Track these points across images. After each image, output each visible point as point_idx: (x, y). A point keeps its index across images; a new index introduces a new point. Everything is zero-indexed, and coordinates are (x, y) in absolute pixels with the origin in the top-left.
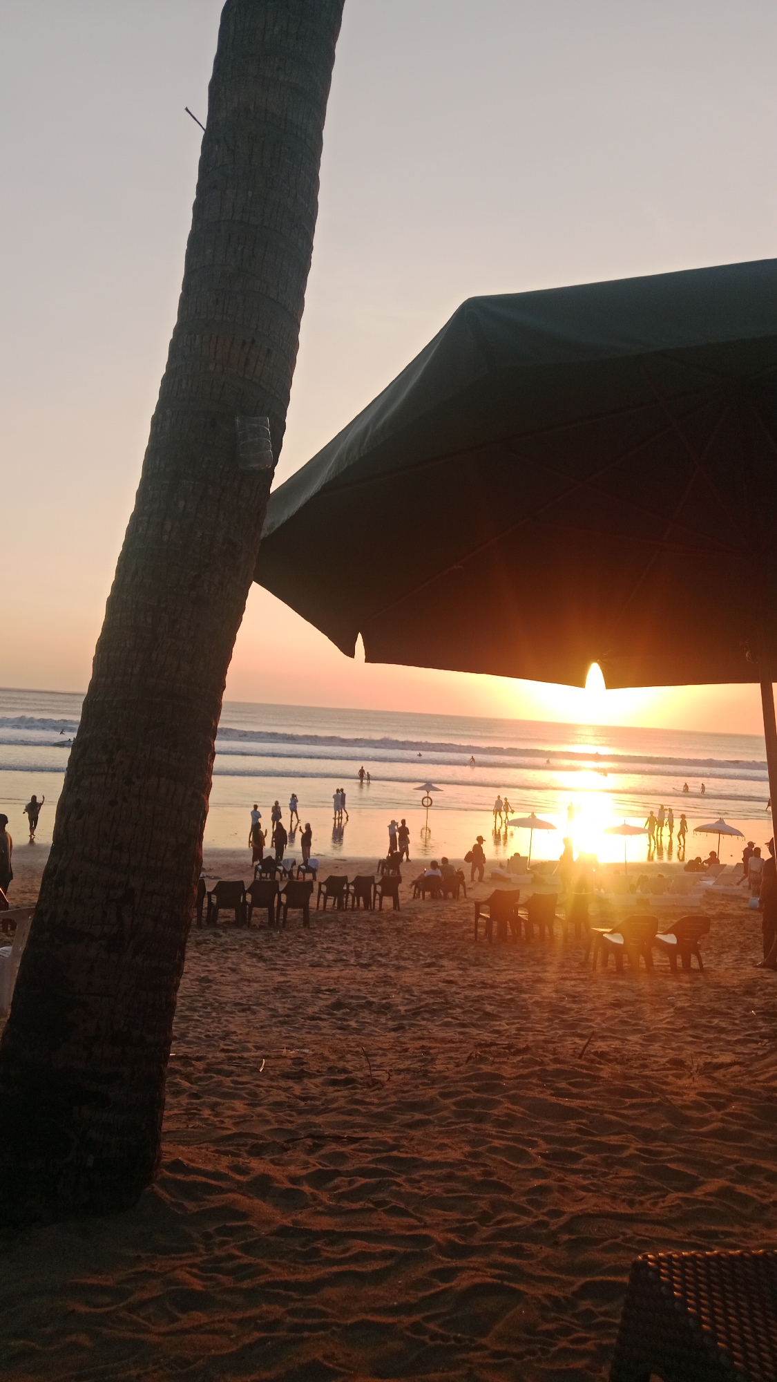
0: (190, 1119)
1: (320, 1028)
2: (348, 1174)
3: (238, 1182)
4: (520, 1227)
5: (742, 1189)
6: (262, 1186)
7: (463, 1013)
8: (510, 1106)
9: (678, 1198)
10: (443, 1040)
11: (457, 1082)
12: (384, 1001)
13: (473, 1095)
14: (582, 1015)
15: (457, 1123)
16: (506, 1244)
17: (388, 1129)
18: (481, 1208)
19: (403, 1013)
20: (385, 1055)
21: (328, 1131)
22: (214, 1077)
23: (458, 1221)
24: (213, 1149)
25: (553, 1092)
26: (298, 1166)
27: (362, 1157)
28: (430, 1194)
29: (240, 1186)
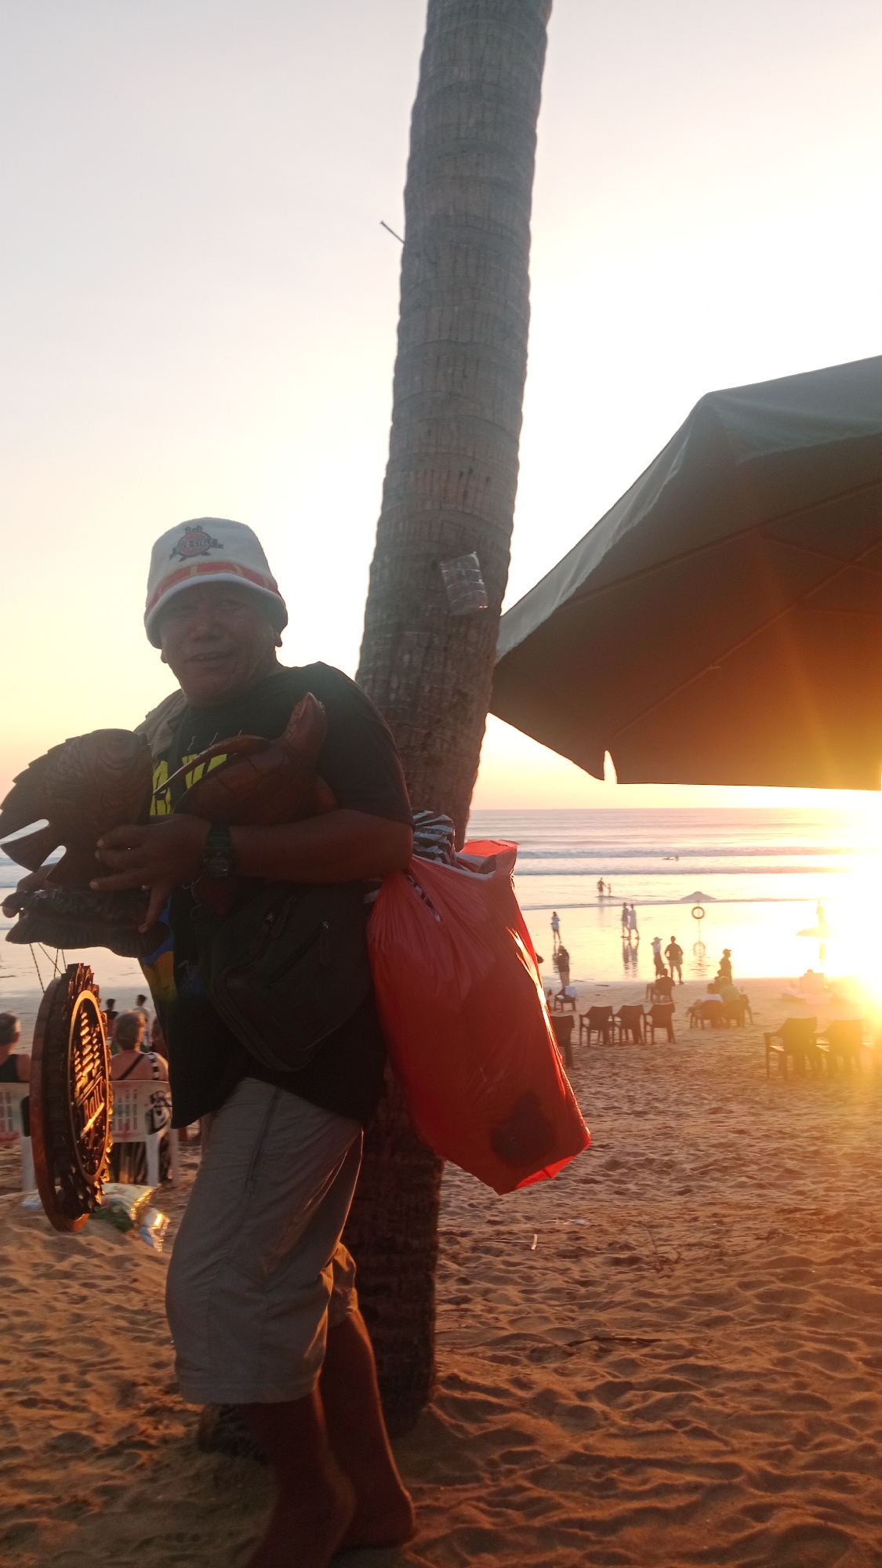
0: (461, 1317)
1: (594, 1193)
2: (640, 1386)
3: (521, 1399)
4: (843, 1452)
6: (546, 1403)
7: (759, 1169)
8: (823, 1299)
10: (738, 1206)
11: (758, 1268)
12: (666, 1158)
13: (778, 1285)
15: (761, 1321)
16: (827, 1474)
17: (682, 1328)
18: (795, 1428)
19: (689, 1172)
20: (671, 1226)
21: (615, 1332)
22: (481, 1257)
23: (770, 1445)
24: (489, 1353)
25: (871, 1279)
26: (585, 1376)
27: (656, 1365)
28: (736, 1412)
29: (523, 1404)
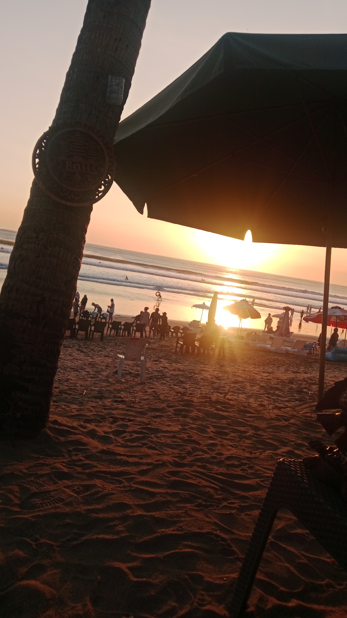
0: (57, 408)
2: (129, 432)
3: (82, 431)
4: (205, 458)
5: (297, 452)
6: (92, 434)
8: (197, 413)
9: (271, 453)
11: (174, 402)
13: (181, 407)
14: (221, 385)
15: (175, 417)
17: (144, 418)
18: (188, 449)
19: (145, 378)
21: (119, 417)
23: (178, 453)
25: (215, 409)
26: (107, 428)
27: (135, 427)
29: (83, 433)
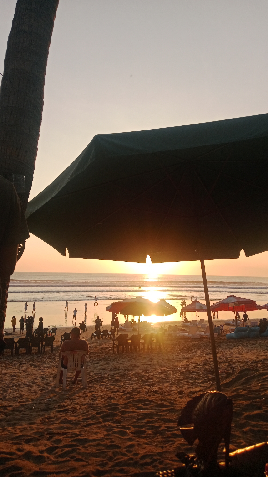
2: (61, 447)
3: (19, 455)
4: (123, 461)
6: (28, 456)
7: (108, 380)
9: (179, 444)
10: (101, 391)
11: (103, 408)
13: (108, 412)
14: (149, 377)
15: (102, 423)
16: (118, 468)
17: (77, 428)
18: (109, 455)
20: (79, 399)
21: (55, 431)
22: (15, 413)
23: (101, 461)
24: (11, 442)
25: (136, 408)
26: (43, 446)
27: (67, 440)
28: (91, 452)
29: (20, 457)
